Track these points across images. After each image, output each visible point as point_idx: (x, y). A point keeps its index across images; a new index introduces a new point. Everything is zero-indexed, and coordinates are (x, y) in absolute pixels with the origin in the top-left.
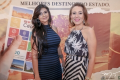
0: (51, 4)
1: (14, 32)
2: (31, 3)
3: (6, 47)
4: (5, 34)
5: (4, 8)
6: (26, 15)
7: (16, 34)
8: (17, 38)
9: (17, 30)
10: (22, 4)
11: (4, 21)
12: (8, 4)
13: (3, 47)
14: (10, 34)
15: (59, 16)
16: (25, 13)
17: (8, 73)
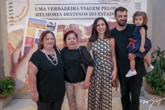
0: (63, 14)
1: (30, 41)
2: (45, 14)
3: (22, 54)
4: (21, 42)
5: (20, 19)
6: (40, 25)
7: (32, 43)
8: (32, 46)
9: (33, 39)
10: (37, 15)
11: (21, 31)
12: (25, 16)
13: (20, 54)
14: (27, 42)
15: (70, 25)
16: (39, 23)
17: (25, 79)
